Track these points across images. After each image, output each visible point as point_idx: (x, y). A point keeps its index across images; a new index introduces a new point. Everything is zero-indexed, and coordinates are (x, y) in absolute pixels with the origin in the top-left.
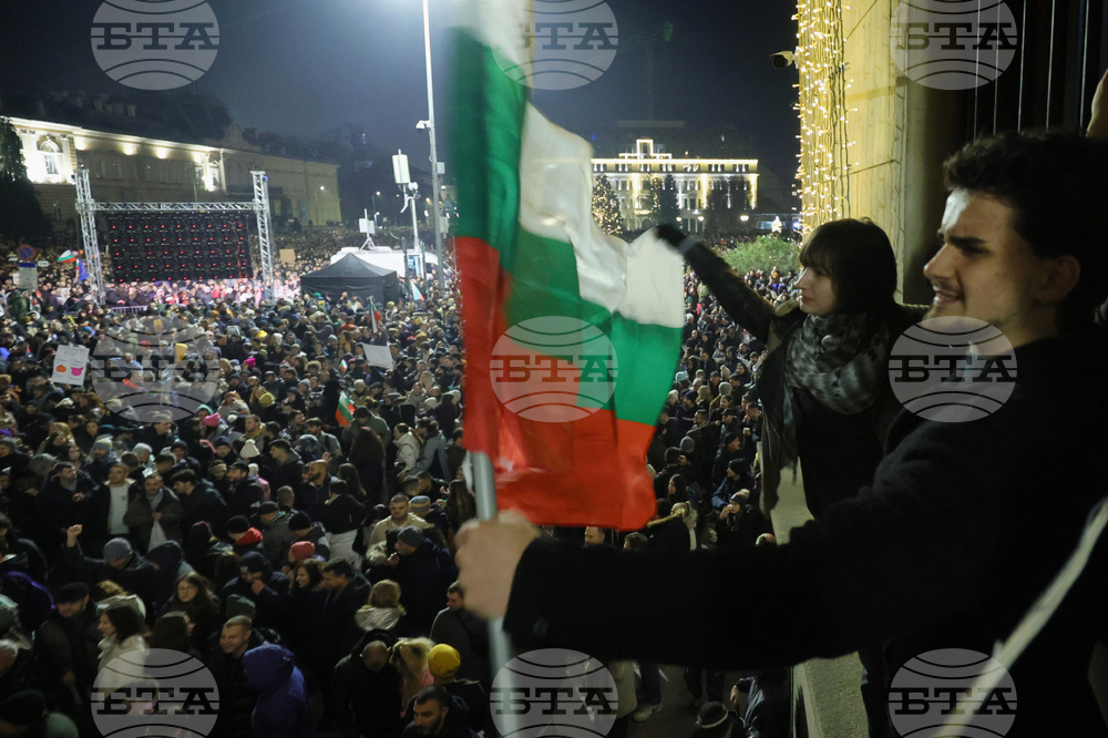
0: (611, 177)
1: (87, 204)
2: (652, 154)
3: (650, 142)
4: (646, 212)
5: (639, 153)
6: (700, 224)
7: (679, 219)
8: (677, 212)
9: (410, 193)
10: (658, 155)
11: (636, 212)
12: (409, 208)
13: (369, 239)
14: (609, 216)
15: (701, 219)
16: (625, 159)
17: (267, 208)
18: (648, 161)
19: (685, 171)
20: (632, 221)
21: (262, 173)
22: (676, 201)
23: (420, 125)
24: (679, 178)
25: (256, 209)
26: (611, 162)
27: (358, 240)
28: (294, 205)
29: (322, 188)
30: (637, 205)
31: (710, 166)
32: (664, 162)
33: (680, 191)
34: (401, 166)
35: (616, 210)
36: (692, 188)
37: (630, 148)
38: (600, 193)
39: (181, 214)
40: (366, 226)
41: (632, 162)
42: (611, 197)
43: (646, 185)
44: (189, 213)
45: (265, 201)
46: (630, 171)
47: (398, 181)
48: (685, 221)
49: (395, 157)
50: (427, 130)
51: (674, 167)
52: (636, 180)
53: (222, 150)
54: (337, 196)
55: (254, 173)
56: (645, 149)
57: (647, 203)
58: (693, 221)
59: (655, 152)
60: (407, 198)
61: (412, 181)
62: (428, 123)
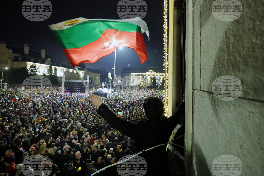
0: (145, 77)
1: (64, 80)
2: (152, 72)
3: (152, 70)
4: (151, 83)
5: (150, 72)
6: (160, 86)
7: (156, 84)
8: (156, 83)
9: (111, 79)
10: (153, 73)
11: (149, 83)
12: (110, 82)
13: (103, 87)
14: (144, 84)
15: (160, 84)
16: (147, 73)
17: (88, 82)
18: (151, 74)
19: (158, 76)
20: (148, 85)
21: (88, 76)
22: (156, 81)
23: (113, 69)
24: (157, 77)
25: (87, 82)
26: (145, 74)
27: (102, 87)
28: (93, 80)
29: (98, 78)
30: (149, 82)
31: (163, 75)
32: (154, 74)
33: (157, 79)
34: (110, 75)
35: (145, 83)
36: (159, 79)
37: (148, 71)
38: (142, 80)
39: (76, 82)
40: (103, 85)
41: (149, 74)
42: (144, 80)
43: (151, 78)
44: (77, 82)
45: (88, 80)
46: (148, 76)
47: (109, 77)
48: (158, 85)
49: (109, 73)
50: (114, 69)
51: (156, 75)
52: (149, 77)
53: (84, 72)
54: (100, 79)
55: (87, 76)
56: (151, 72)
57: (151, 81)
58: (159, 85)
59: (153, 72)
60: (110, 80)
61: (111, 77)
62: (114, 68)
